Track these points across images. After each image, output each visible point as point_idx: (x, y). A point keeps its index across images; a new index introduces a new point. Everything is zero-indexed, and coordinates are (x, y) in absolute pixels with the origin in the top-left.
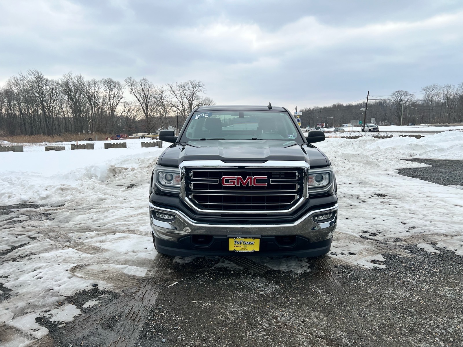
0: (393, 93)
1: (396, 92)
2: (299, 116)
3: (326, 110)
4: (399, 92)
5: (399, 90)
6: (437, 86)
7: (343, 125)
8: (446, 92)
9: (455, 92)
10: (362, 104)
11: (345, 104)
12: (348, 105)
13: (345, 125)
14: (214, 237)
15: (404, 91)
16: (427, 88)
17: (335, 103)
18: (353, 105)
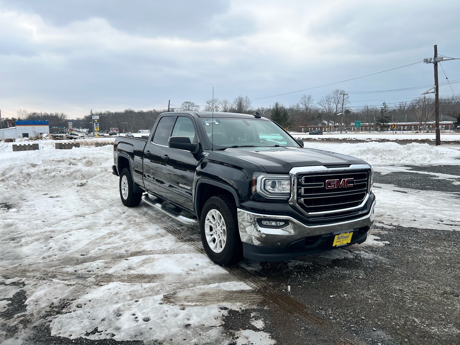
0: (182, 103)
1: (185, 103)
2: (97, 120)
3: (117, 115)
4: (187, 102)
5: (187, 101)
6: (217, 100)
7: (139, 131)
8: (224, 106)
9: (230, 106)
10: (152, 111)
11: (136, 111)
12: (139, 111)
13: (141, 131)
14: (323, 236)
15: (192, 102)
16: (210, 102)
17: (127, 109)
18: (144, 112)
